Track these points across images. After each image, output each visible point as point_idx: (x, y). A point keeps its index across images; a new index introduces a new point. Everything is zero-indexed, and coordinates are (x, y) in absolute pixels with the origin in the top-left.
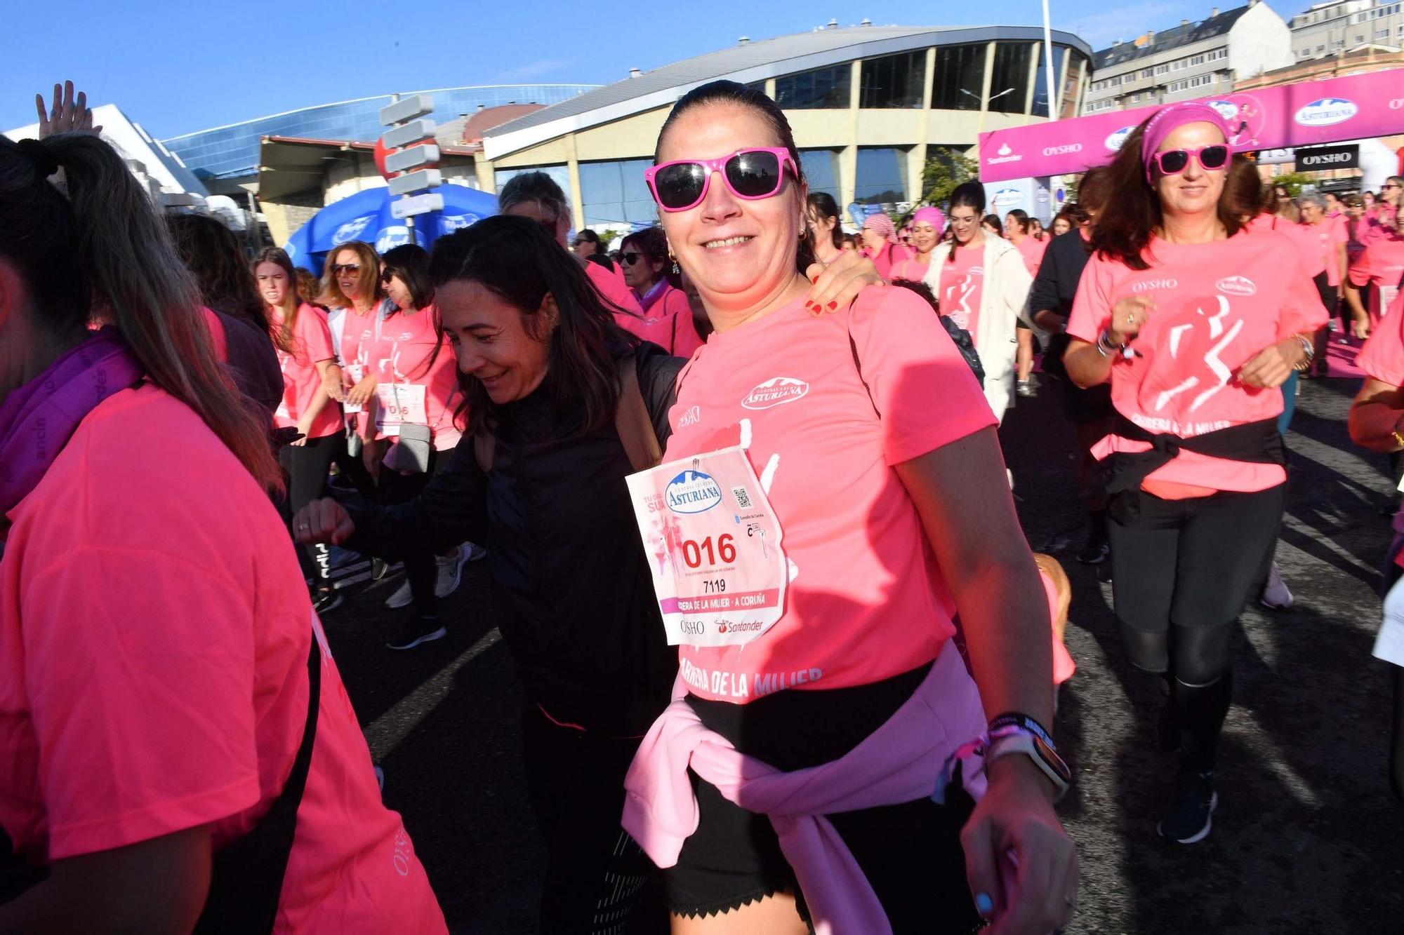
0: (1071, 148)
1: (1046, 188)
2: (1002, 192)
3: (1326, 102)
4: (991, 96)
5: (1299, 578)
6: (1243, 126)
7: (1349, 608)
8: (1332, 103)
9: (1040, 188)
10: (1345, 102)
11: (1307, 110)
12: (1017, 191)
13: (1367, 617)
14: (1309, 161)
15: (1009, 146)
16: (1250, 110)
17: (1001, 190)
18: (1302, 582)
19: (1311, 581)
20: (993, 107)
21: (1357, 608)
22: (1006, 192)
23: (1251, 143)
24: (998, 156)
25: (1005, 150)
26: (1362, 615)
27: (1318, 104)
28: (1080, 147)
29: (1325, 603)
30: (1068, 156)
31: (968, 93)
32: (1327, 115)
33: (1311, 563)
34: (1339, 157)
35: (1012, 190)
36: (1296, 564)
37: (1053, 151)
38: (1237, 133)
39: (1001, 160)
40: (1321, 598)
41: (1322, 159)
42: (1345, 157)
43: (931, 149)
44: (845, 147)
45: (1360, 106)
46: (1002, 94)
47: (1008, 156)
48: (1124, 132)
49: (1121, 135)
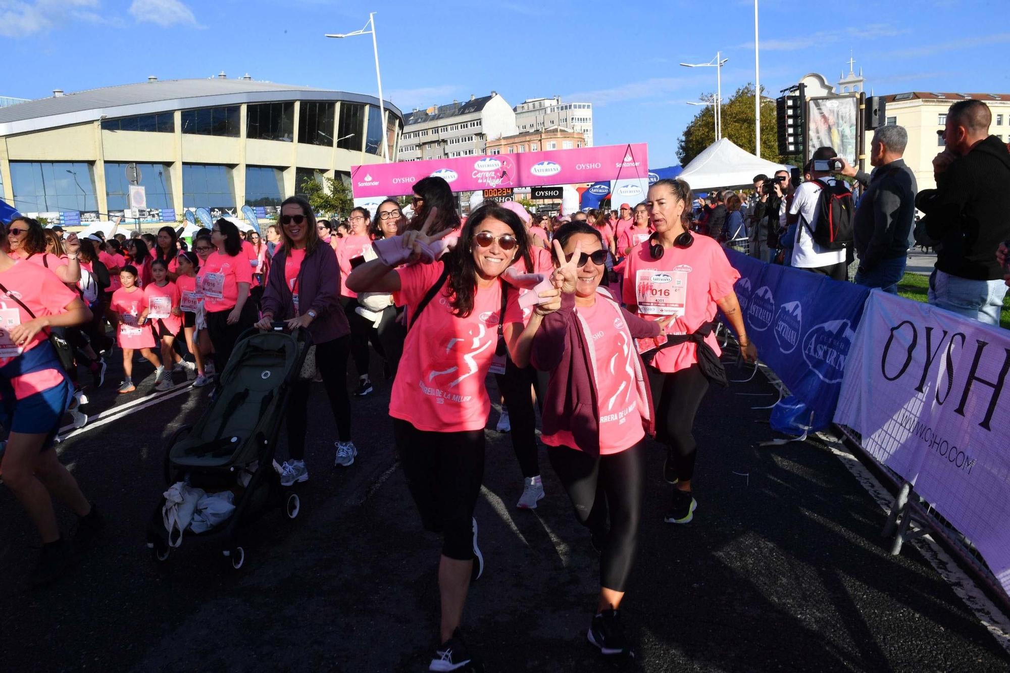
0: (409, 180)
3: (546, 163)
4: (339, 137)
6: (504, 173)
8: (548, 164)
10: (555, 164)
11: (537, 167)
14: (538, 194)
15: (371, 175)
17: (367, 203)
20: (341, 145)
22: (370, 204)
23: (509, 183)
24: (365, 182)
25: (368, 178)
27: (542, 164)
31: (324, 134)
32: (546, 170)
34: (553, 193)
37: (398, 180)
38: (502, 177)
39: (366, 184)
41: (545, 194)
42: (556, 193)
43: (300, 170)
44: (236, 165)
45: (562, 166)
46: (347, 137)
47: (370, 182)
48: (440, 172)
49: (438, 173)
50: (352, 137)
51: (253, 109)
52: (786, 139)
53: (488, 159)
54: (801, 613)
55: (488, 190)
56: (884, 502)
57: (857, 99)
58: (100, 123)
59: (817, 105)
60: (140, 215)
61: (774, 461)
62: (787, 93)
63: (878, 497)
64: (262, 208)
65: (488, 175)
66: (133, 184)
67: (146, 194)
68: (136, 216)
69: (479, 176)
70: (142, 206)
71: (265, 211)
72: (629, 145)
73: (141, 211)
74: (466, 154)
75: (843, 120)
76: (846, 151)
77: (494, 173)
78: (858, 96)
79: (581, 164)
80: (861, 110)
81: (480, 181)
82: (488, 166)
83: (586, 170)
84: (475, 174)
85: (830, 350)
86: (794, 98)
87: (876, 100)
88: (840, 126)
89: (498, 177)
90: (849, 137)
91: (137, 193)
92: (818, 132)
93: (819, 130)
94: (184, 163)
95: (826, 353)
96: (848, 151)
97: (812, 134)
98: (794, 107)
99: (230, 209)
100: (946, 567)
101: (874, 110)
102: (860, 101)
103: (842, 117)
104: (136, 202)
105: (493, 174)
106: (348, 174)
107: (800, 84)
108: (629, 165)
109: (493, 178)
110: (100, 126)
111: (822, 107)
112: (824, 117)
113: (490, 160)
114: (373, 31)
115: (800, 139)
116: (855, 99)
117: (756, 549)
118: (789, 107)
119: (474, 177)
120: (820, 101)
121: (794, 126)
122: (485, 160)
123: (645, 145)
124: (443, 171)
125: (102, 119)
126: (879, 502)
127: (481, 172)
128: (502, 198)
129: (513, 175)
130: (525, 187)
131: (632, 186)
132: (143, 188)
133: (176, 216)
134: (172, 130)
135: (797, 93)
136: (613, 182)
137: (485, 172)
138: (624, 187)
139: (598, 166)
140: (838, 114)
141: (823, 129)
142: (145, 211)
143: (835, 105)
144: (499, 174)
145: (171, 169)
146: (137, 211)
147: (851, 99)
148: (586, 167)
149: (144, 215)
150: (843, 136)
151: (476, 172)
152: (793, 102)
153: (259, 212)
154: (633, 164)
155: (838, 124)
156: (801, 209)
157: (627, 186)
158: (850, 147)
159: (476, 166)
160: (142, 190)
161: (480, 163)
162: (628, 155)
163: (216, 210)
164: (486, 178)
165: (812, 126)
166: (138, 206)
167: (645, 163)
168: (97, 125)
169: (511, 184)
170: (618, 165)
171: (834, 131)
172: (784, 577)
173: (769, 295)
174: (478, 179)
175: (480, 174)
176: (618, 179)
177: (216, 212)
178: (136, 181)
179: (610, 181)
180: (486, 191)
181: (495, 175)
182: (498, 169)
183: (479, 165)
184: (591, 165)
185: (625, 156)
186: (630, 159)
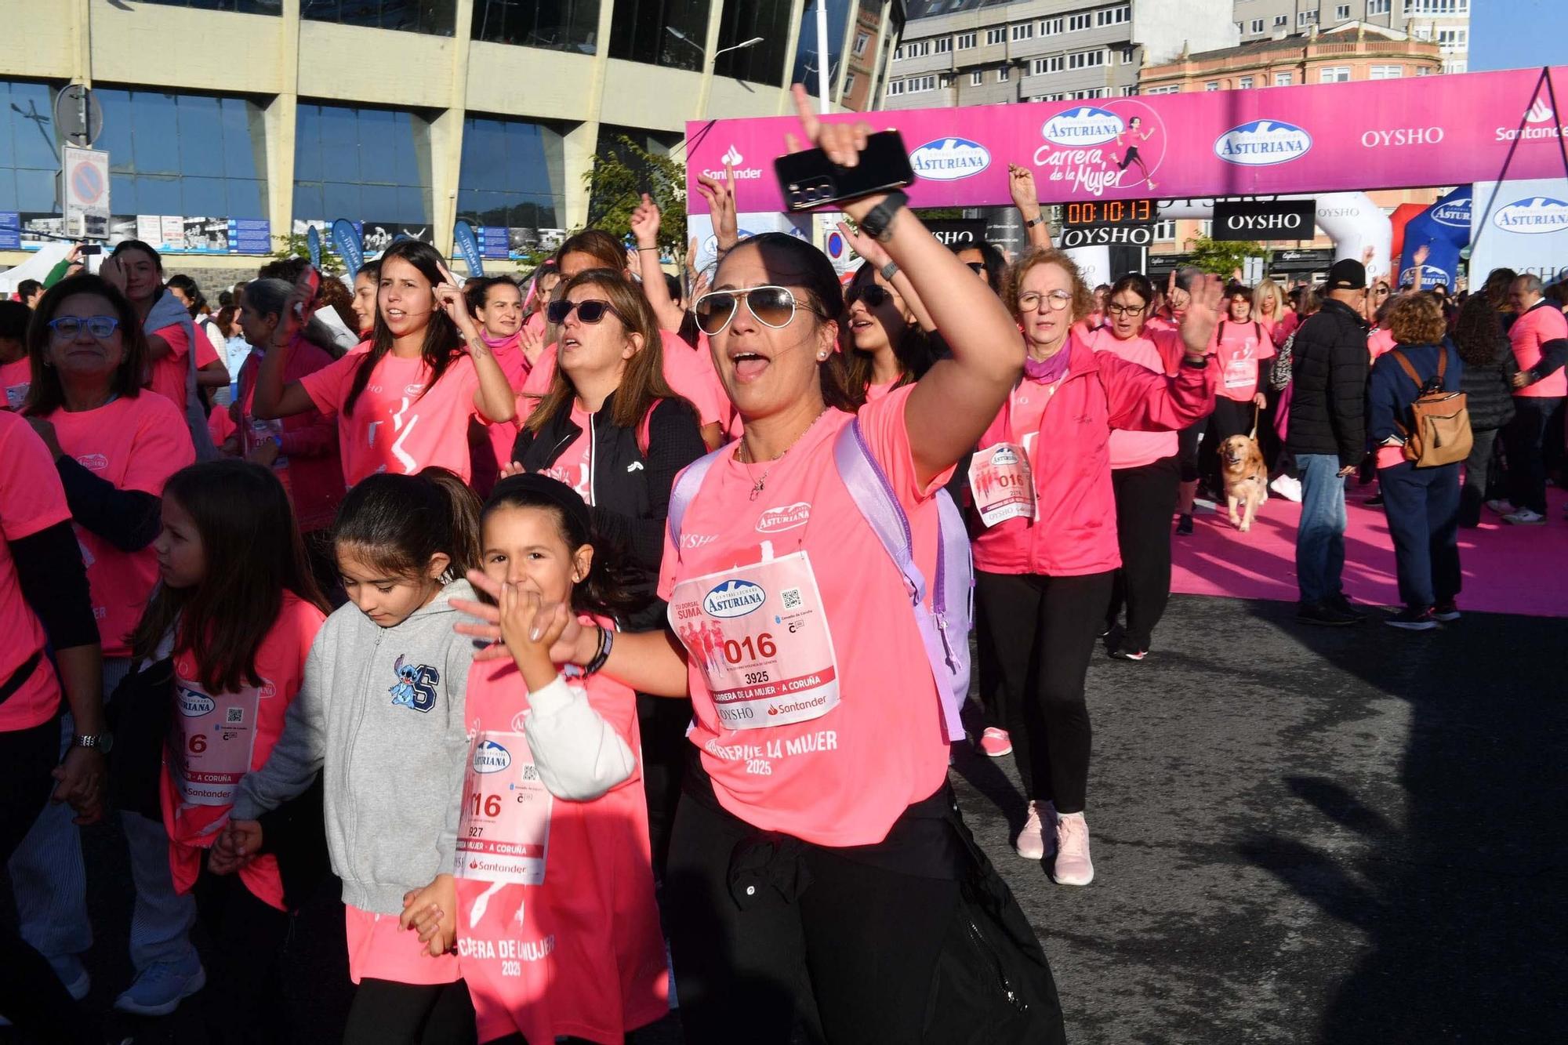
3: (1264, 126)
4: (719, 47)
5: (1146, 936)
6: (1132, 154)
7: (1214, 984)
8: (1271, 129)
10: (1291, 129)
11: (1236, 137)
13: (1240, 999)
14: (1236, 222)
15: (739, 152)
16: (1144, 129)
18: (1151, 940)
19: (1164, 941)
20: (723, 67)
21: (1227, 984)
23: (1145, 185)
24: (721, 167)
25: (734, 158)
26: (1233, 995)
27: (1253, 128)
29: (1179, 977)
31: (680, 36)
32: (1264, 147)
33: (1168, 910)
34: (1283, 221)
36: (1144, 912)
38: (1122, 166)
40: (1174, 968)
41: (1256, 223)
42: (1292, 221)
43: (608, 132)
45: (1315, 137)
46: (741, 45)
48: (939, 146)
49: (934, 150)
50: (758, 45)
53: (1084, 112)
55: (1081, 203)
60: (89, 230)
64: (500, 232)
65: (1080, 157)
66: (77, 144)
67: (111, 172)
68: (77, 231)
69: (1055, 159)
71: (508, 238)
72: (1546, 72)
73: (93, 221)
77: (1099, 152)
79: (1377, 129)
81: (1056, 176)
82: (1085, 131)
83: (1393, 149)
84: (1044, 156)
91: (87, 170)
94: (302, 100)
104: (85, 194)
105: (1097, 156)
108: (1541, 133)
109: (1096, 168)
113: (1090, 114)
122: (1075, 114)
124: (949, 143)
127: (1062, 148)
128: (1120, 231)
130: (1195, 200)
131: (1547, 202)
132: (105, 156)
133: (273, 241)
134: (274, 9)
136: (1482, 190)
137: (1073, 148)
138: (1517, 204)
139: (1434, 135)
142: (103, 220)
144: (1114, 157)
145: (269, 115)
146: (82, 219)
148: (1393, 139)
149: (101, 231)
151: (1046, 147)
153: (493, 241)
154: (1553, 132)
157: (1527, 203)
159: (1047, 130)
160: (100, 161)
161: (1059, 121)
162: (1539, 100)
163: (379, 229)
164: (1075, 168)
166: (85, 205)
169: (1151, 186)
170: (1506, 135)
174: (1049, 169)
175: (1057, 154)
176: (1501, 178)
177: (377, 236)
178: (87, 136)
179: (1471, 185)
180: (1074, 209)
181: (1103, 158)
182: (1113, 142)
183: (1057, 128)
184: (1411, 131)
185: (1530, 107)
186: (1547, 114)
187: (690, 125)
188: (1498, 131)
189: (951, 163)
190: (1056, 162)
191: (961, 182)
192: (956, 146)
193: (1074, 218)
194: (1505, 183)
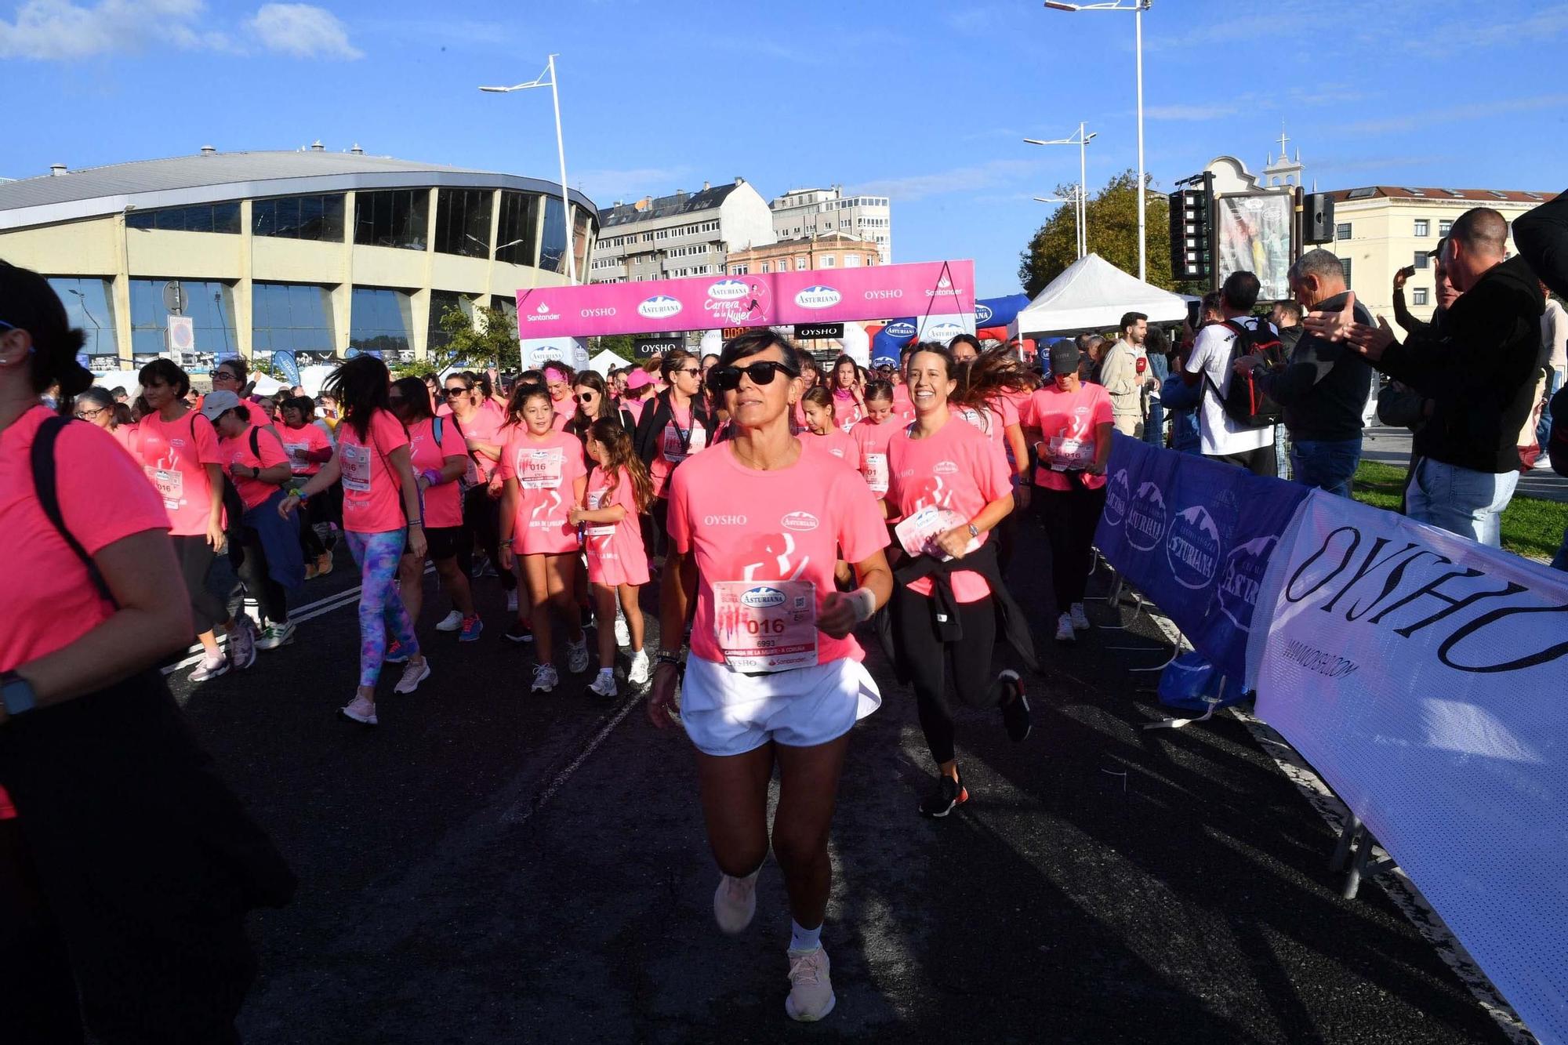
0: (607, 312)
1: (582, 347)
2: (542, 349)
3: (818, 289)
4: (498, 244)
6: (754, 303)
8: (821, 290)
9: (578, 347)
10: (832, 290)
11: (805, 294)
12: (556, 349)
15: (547, 304)
16: (759, 291)
17: (540, 347)
20: (501, 256)
22: (546, 349)
23: (762, 318)
24: (537, 314)
25: (543, 309)
27: (812, 290)
28: (614, 310)
30: (605, 318)
31: (475, 239)
34: (828, 332)
35: (550, 348)
37: (590, 312)
38: (750, 310)
39: (540, 318)
41: (815, 332)
42: (833, 331)
43: (436, 294)
44: (336, 285)
45: (843, 294)
46: (510, 244)
47: (545, 314)
48: (655, 300)
49: (652, 303)
50: (518, 244)
51: (364, 199)
52: (1184, 256)
53: (729, 282)
54: (1205, 991)
55: (730, 329)
56: (1334, 816)
57: (1291, 197)
58: (123, 217)
59: (1232, 205)
60: (184, 362)
61: (1166, 753)
62: (1186, 187)
63: (1324, 809)
65: (728, 305)
66: (175, 314)
67: (195, 329)
69: (715, 306)
70: (188, 347)
72: (946, 262)
73: (186, 356)
74: (696, 272)
75: (1269, 228)
76: (1276, 274)
77: (738, 302)
78: (1293, 192)
79: (872, 291)
80: (1298, 214)
81: (716, 315)
82: (730, 292)
83: (880, 301)
84: (710, 305)
85: (1250, 581)
86: (1196, 194)
87: (1319, 198)
88: (1266, 237)
89: (744, 310)
90: (1279, 254)
91: (181, 327)
92: (1232, 246)
93: (1235, 242)
94: (255, 282)
95: (1244, 586)
96: (1278, 275)
97: (1224, 248)
98: (1196, 208)
99: (326, 353)
100: (1425, 917)
101: (1316, 213)
102: (1296, 200)
103: (1269, 223)
104: (179, 340)
105: (736, 304)
106: (511, 301)
107: (1205, 173)
108: (946, 293)
109: (736, 311)
110: (124, 222)
111: (1239, 209)
112: (1241, 223)
113: (732, 283)
114: (554, 83)
115: (1206, 256)
116: (1288, 196)
117: (1137, 891)
118: (1189, 208)
119: (707, 309)
120: (1236, 200)
121: (1197, 236)
122: (724, 283)
123: (969, 262)
124: (660, 299)
125: (128, 212)
126: (1324, 817)
127: (719, 301)
129: (767, 307)
130: (786, 326)
131: (951, 325)
132: (191, 319)
134: (237, 229)
135: (1201, 187)
136: (920, 319)
137: (724, 301)
138: (938, 326)
139: (898, 294)
140: (1262, 220)
141: (1240, 241)
142: (192, 356)
143: (1259, 206)
144: (745, 304)
145: (235, 290)
146: (180, 355)
147: (1283, 196)
148: (879, 295)
149: (191, 362)
150: (1270, 253)
151: (710, 300)
152: (1195, 201)
154: (951, 292)
155: (1263, 234)
156: (1206, 365)
157: (942, 326)
158: (1281, 269)
159: (710, 292)
160: (188, 323)
161: (716, 287)
162: (943, 277)
163: (304, 354)
164: (726, 310)
165: (1224, 237)
166: (181, 348)
167: (970, 290)
168: (118, 218)
169: (765, 320)
170: (930, 294)
171: (1257, 244)
172: (1180, 934)
173: (1157, 496)
174: (713, 311)
175: (716, 304)
176: (927, 315)
177: (303, 358)
178: (179, 309)
179: (916, 318)
180: (727, 331)
181: (739, 306)
182: (745, 297)
183: (715, 291)
184: (887, 292)
185: (940, 280)
186: (947, 283)
187: (519, 292)
188: (927, 292)
189: (661, 309)
190: (716, 308)
191: (667, 319)
192: (663, 300)
193: (727, 336)
194: (928, 316)
